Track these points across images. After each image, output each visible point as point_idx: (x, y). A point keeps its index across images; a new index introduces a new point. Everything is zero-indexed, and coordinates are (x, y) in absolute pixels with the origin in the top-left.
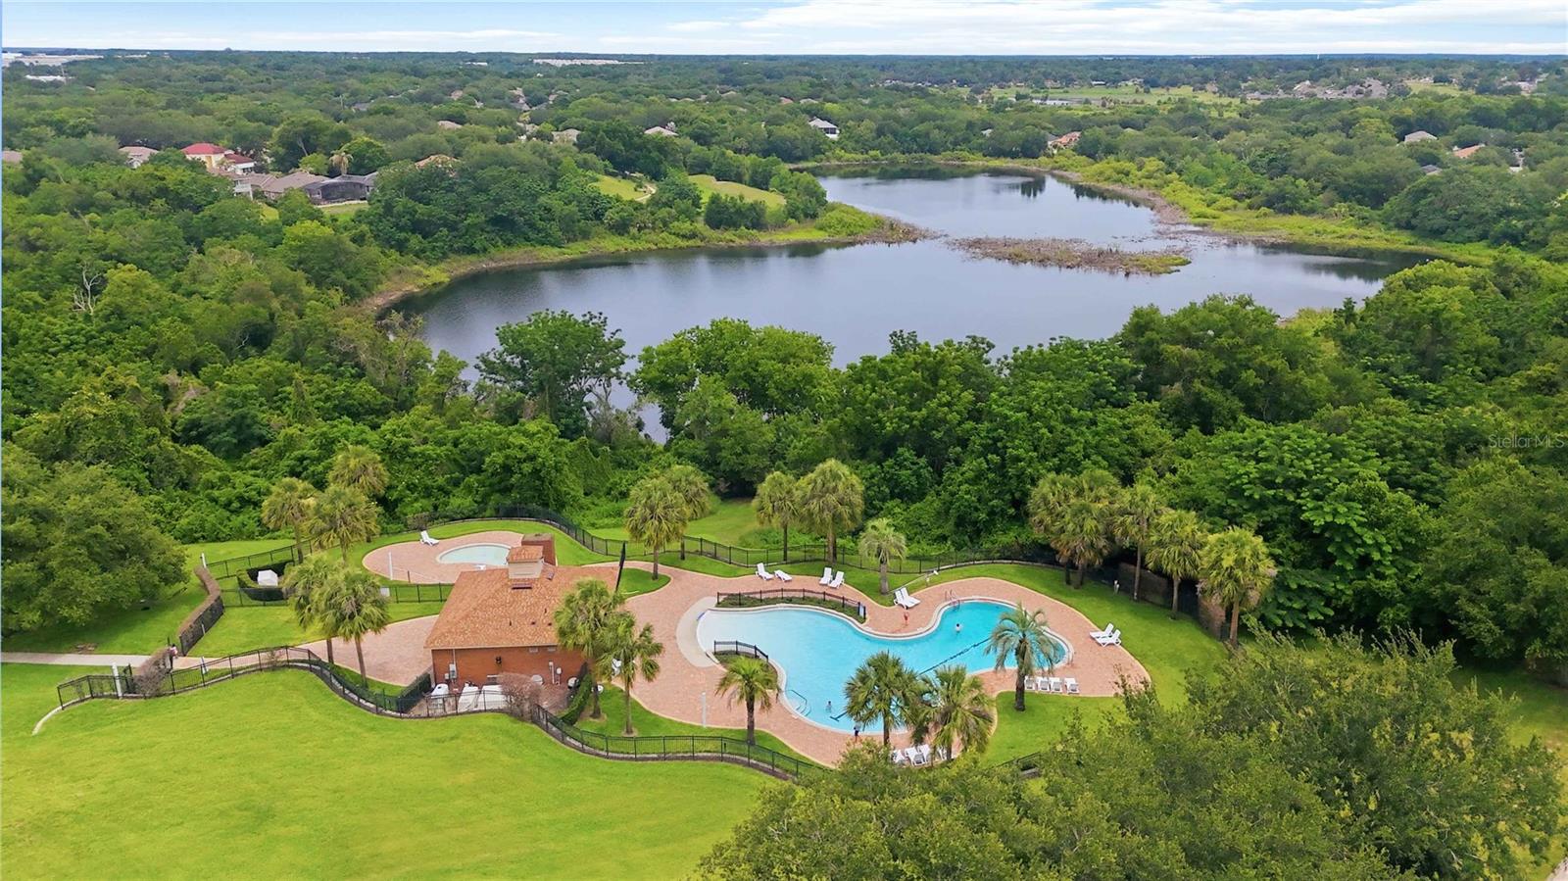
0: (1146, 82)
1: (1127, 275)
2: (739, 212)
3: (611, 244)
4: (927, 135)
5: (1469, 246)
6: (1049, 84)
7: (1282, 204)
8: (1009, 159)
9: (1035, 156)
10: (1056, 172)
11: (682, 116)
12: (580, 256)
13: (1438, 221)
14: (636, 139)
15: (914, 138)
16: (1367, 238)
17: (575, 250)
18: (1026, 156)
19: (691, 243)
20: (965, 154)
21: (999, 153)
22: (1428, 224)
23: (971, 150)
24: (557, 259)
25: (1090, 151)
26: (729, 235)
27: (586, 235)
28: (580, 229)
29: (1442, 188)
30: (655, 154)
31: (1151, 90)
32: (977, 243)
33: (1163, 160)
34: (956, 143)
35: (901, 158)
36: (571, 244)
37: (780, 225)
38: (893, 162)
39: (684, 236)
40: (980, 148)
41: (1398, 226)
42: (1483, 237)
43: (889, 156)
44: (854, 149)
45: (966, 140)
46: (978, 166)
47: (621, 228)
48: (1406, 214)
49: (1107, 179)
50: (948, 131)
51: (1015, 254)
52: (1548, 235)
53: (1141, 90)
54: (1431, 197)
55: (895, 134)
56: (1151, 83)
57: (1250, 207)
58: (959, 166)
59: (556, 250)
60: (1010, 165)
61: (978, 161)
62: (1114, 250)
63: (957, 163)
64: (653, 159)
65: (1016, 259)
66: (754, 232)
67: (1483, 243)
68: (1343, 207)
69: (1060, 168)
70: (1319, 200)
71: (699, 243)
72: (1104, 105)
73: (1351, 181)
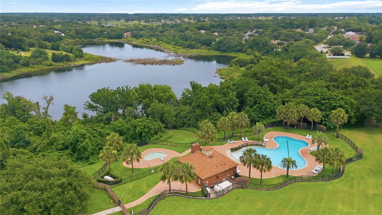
0: (126, 20)
1: (174, 65)
2: (62, 57)
3: (25, 70)
4: (91, 34)
5: (232, 53)
6: (102, 20)
7: (191, 47)
8: (114, 39)
9: (121, 38)
10: (129, 42)
11: (13, 31)
12: (16, 75)
13: (225, 48)
14: (11, 38)
15: (88, 34)
16: (211, 53)
17: (14, 73)
18: (119, 39)
19: (51, 67)
20: (102, 38)
21: (111, 38)
22: (223, 49)
23: (103, 37)
24: (11, 76)
25: (135, 36)
26: (61, 64)
27: (15, 68)
28: (14, 66)
29: (224, 41)
30: (19, 42)
31: (129, 22)
32: (131, 61)
33: (156, 38)
34: (99, 36)
35: (85, 40)
36: (11, 71)
37: (74, 60)
38: (83, 42)
39: (48, 65)
40: (106, 37)
41: (216, 50)
42: (233, 51)
43: (81, 40)
44: (71, 39)
45: (102, 35)
46: (107, 41)
47: (26, 65)
48: (218, 47)
49: (144, 43)
50: (96, 33)
51: (145, 62)
52: (246, 50)
53: (126, 22)
54: (222, 44)
55: (81, 34)
56: (128, 20)
57: (183, 48)
58: (101, 42)
59: (8, 73)
60: (116, 41)
61: (106, 40)
62: (166, 60)
63: (101, 41)
64: (19, 44)
65: (144, 64)
66: (68, 62)
67: (234, 52)
68: (203, 47)
69: (129, 41)
70: (198, 45)
71: (53, 67)
72: (121, 25)
73: (203, 41)
